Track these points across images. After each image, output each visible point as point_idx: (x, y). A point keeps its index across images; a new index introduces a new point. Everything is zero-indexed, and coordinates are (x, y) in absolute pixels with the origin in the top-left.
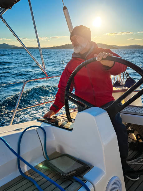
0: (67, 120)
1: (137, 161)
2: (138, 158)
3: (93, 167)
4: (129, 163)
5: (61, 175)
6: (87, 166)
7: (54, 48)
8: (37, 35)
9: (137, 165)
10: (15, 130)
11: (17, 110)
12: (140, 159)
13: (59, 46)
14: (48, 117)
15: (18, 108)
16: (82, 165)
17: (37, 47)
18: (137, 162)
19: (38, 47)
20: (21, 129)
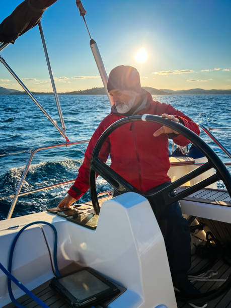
0: (94, 212)
1: (206, 276)
2: (209, 271)
3: (126, 289)
4: (193, 279)
5: (72, 303)
6: (116, 287)
7: (74, 93)
8: (52, 74)
9: (206, 282)
10: (9, 229)
11: (20, 194)
12: (211, 272)
13: (82, 90)
14: (65, 207)
15: (21, 191)
16: (108, 287)
17: (50, 92)
18: (207, 278)
19: (53, 92)
20: (18, 226)
